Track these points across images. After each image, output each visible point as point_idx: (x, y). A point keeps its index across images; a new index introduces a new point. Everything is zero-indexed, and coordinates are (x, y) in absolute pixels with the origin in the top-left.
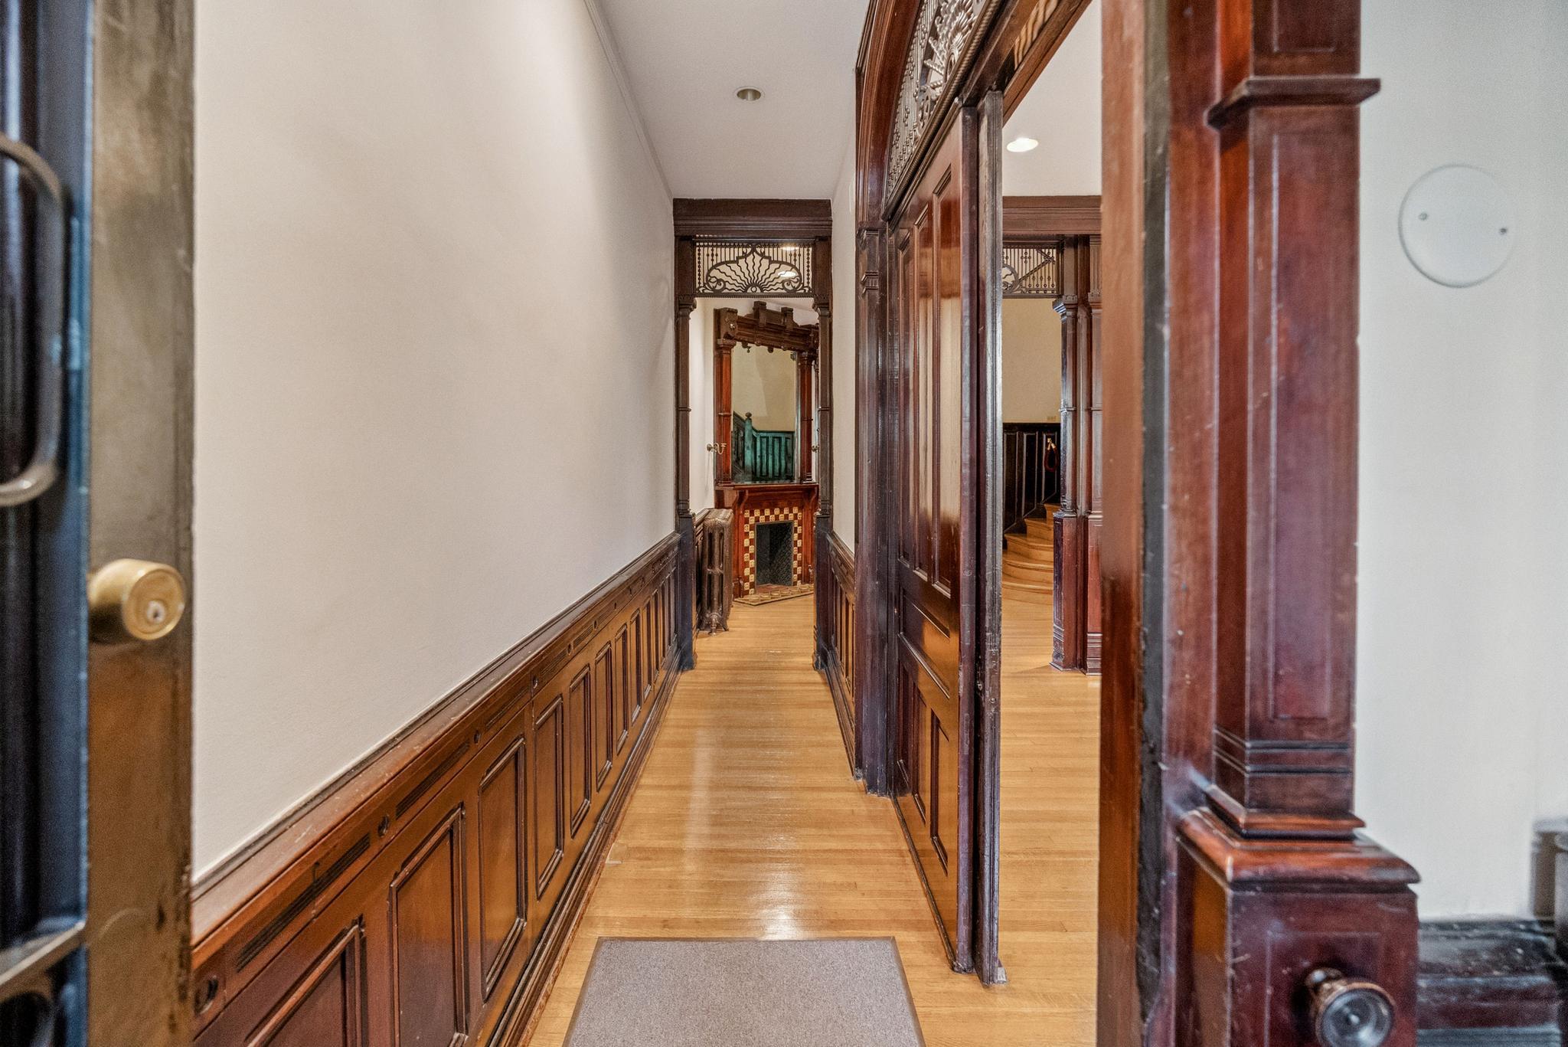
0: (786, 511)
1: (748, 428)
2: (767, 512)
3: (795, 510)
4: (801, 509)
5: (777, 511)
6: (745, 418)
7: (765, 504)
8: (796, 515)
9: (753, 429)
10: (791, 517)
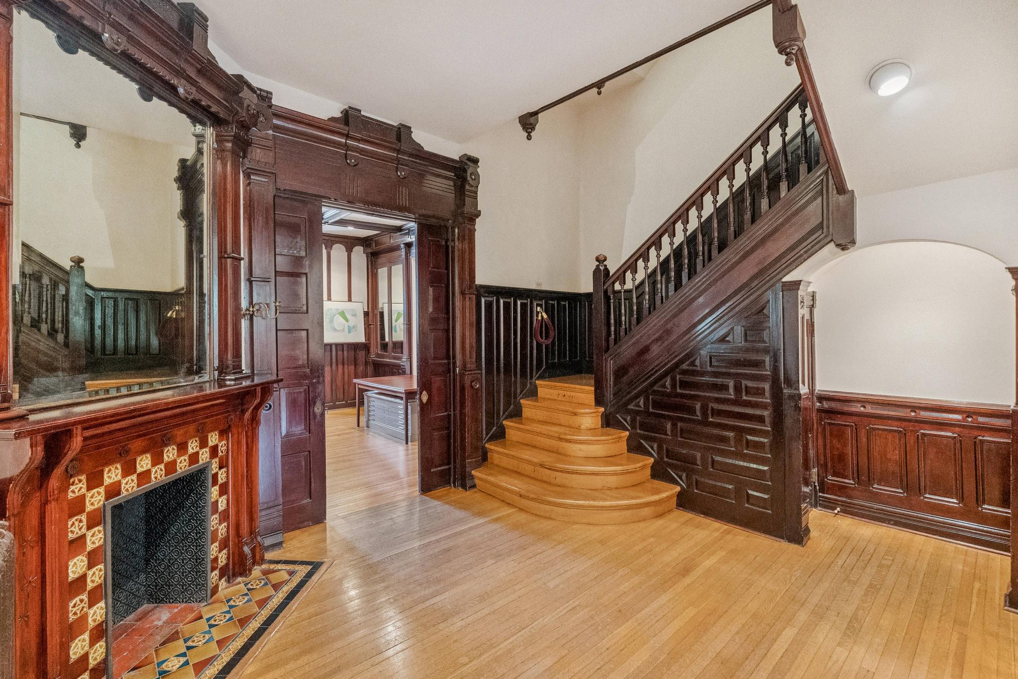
0: (193, 446)
1: (75, 281)
2: (144, 463)
3: (213, 439)
4: (223, 433)
5: (170, 453)
6: (67, 264)
7: (138, 444)
8: (214, 451)
9: (88, 286)
10: (204, 455)
